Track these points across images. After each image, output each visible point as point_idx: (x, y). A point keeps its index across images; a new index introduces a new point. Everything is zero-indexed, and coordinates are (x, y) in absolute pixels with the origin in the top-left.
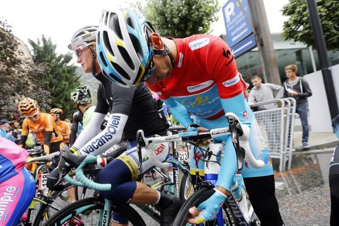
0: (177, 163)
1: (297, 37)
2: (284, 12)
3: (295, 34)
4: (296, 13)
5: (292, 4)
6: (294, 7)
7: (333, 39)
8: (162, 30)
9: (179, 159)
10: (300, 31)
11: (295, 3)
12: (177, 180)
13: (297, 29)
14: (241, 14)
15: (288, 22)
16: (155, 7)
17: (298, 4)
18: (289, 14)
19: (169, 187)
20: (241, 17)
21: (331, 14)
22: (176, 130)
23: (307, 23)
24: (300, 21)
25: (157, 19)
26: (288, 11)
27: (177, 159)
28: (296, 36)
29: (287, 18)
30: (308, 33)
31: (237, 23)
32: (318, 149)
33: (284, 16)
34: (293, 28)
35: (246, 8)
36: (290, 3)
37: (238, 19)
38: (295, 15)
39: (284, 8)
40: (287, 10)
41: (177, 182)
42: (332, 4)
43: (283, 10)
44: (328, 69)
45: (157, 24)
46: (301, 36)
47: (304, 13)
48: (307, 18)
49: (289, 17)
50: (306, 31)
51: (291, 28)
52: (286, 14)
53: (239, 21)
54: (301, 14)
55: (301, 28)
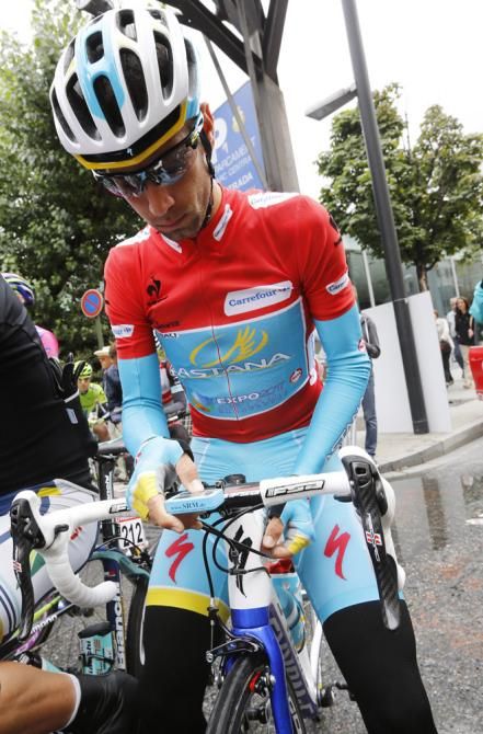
0: (116, 557)
1: (346, 225)
2: (323, 167)
3: (342, 218)
4: (345, 173)
5: (337, 154)
6: (341, 162)
7: (406, 241)
8: (39, 150)
9: (121, 543)
10: (350, 215)
11: (342, 153)
12: (118, 613)
13: (345, 208)
14: (242, 150)
15: (329, 191)
16: (21, 80)
17: (348, 156)
18: (331, 174)
19: (97, 643)
20: (241, 158)
21: (402, 190)
22: (110, 456)
23: (363, 199)
24: (351, 192)
25: (27, 116)
26: (329, 167)
27: (115, 544)
28: (343, 223)
29: (327, 182)
30: (366, 220)
31: (233, 171)
32: (393, 470)
33: (322, 176)
34: (339, 204)
35: (255, 140)
36: (332, 150)
37: (235, 163)
38: (342, 178)
39: (322, 158)
40: (327, 163)
41: (119, 620)
42: (404, 170)
43: (320, 162)
44: (403, 302)
45: (26, 132)
46: (353, 225)
47: (360, 178)
48: (364, 189)
49: (330, 180)
50: (363, 216)
51: (335, 205)
52: (326, 172)
53: (237, 167)
54: (354, 178)
55: (352, 208)
